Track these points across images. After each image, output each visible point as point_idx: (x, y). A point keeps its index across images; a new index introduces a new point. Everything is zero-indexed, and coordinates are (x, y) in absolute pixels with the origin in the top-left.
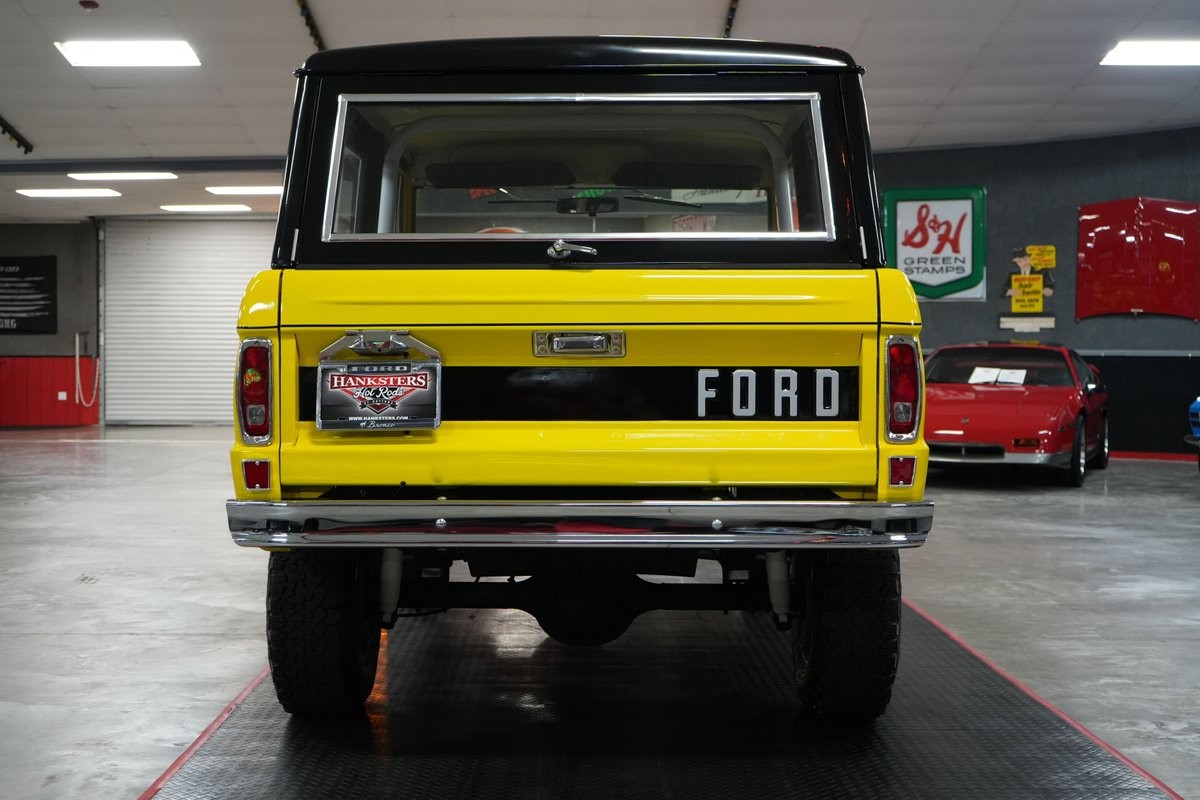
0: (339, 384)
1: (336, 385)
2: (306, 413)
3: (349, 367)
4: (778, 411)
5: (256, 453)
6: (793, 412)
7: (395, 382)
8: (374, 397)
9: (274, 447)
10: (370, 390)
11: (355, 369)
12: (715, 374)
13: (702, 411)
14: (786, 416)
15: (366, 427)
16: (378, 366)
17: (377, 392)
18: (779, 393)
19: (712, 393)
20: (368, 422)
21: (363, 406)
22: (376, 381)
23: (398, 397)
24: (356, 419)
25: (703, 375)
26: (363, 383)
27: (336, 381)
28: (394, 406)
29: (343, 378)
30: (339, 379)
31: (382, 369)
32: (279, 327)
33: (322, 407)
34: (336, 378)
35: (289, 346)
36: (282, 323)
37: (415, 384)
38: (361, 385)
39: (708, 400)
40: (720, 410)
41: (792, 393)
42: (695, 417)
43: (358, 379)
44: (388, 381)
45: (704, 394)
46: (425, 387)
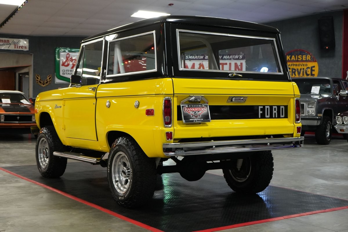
0: (186, 110)
1: (186, 111)
2: (179, 118)
3: (188, 105)
4: (274, 117)
5: (169, 130)
6: (276, 117)
7: (199, 109)
8: (195, 114)
9: (172, 128)
10: (193, 112)
11: (190, 106)
12: (262, 107)
13: (260, 117)
14: (275, 118)
15: (195, 122)
16: (195, 105)
17: (195, 112)
18: (274, 112)
19: (261, 112)
20: (195, 120)
21: (193, 116)
22: (195, 109)
23: (200, 114)
24: (191, 120)
25: (260, 107)
26: (192, 110)
27: (185, 109)
28: (200, 116)
29: (187, 108)
30: (186, 109)
32: (174, 94)
34: (185, 108)
35: (175, 99)
36: (175, 93)
38: (191, 110)
39: (261, 114)
40: (263, 116)
41: (276, 112)
42: (258, 118)
43: (190, 109)
44: (197, 109)
45: (260, 112)
46: (206, 111)
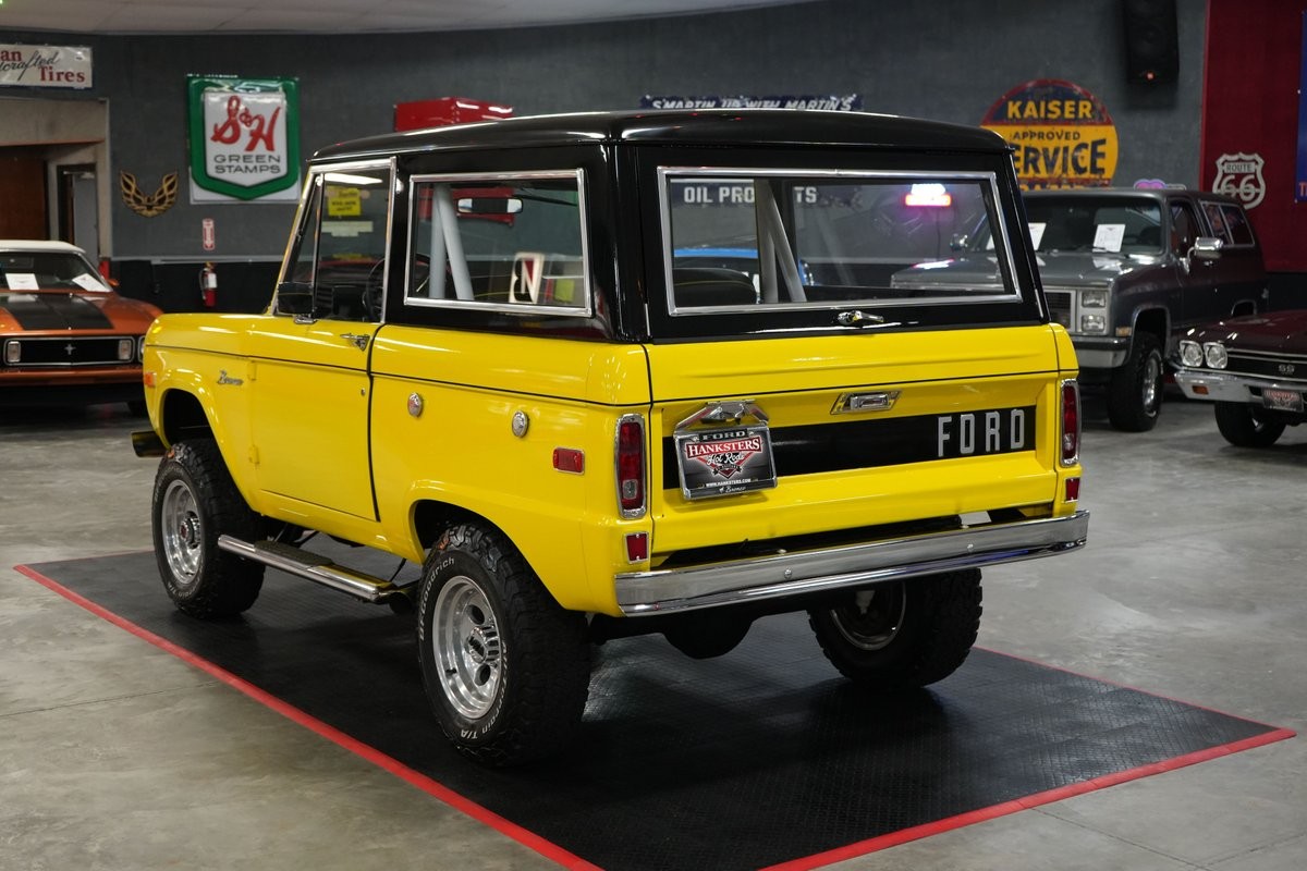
0: (694, 453)
1: (691, 454)
2: (671, 481)
3: (700, 436)
4: (988, 448)
5: (635, 525)
6: (997, 447)
7: (737, 446)
8: (723, 462)
9: (646, 519)
10: (718, 456)
11: (705, 437)
12: (949, 419)
13: (941, 453)
14: (993, 452)
15: (724, 492)
16: (723, 433)
17: (724, 458)
18: (989, 432)
19: (947, 437)
20: (725, 487)
21: (716, 472)
22: (722, 447)
23: (741, 461)
24: (711, 485)
25: (942, 421)
26: (713, 450)
27: (691, 451)
28: (739, 470)
29: (696, 447)
30: (693, 448)
31: (727, 435)
32: (652, 402)
33: (686, 475)
34: (690, 447)
35: (657, 418)
36: (654, 399)
37: (750, 449)
38: (711, 453)
39: (945, 442)
40: (952, 451)
41: (995, 431)
42: (935, 457)
43: (708, 447)
44: (732, 447)
45: (943, 437)
46: (760, 450)
